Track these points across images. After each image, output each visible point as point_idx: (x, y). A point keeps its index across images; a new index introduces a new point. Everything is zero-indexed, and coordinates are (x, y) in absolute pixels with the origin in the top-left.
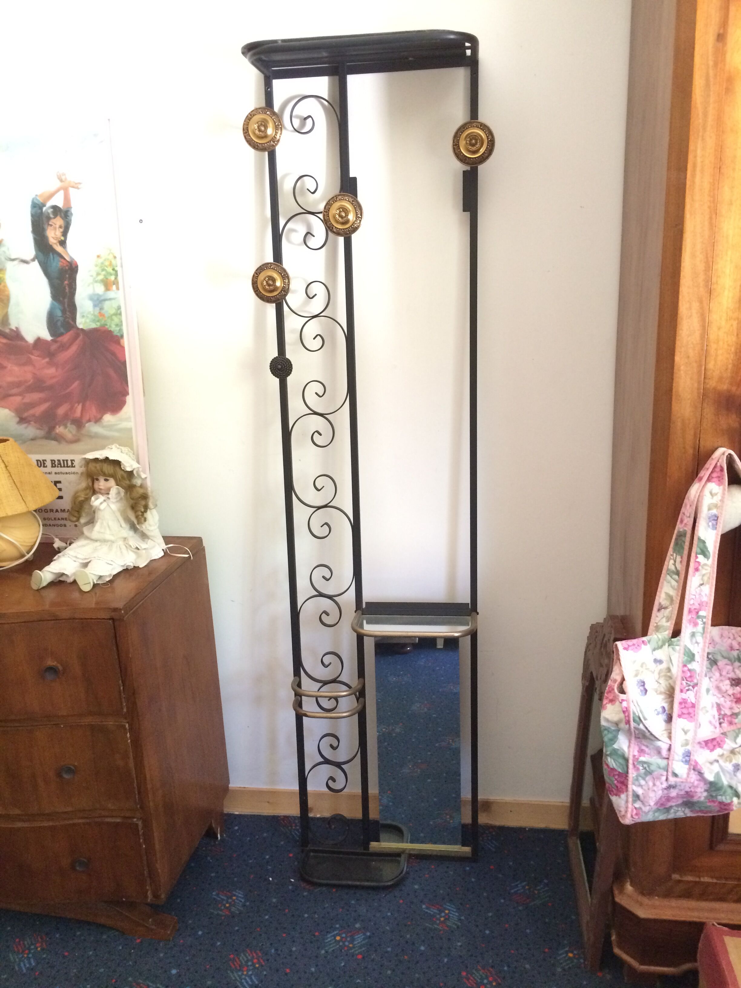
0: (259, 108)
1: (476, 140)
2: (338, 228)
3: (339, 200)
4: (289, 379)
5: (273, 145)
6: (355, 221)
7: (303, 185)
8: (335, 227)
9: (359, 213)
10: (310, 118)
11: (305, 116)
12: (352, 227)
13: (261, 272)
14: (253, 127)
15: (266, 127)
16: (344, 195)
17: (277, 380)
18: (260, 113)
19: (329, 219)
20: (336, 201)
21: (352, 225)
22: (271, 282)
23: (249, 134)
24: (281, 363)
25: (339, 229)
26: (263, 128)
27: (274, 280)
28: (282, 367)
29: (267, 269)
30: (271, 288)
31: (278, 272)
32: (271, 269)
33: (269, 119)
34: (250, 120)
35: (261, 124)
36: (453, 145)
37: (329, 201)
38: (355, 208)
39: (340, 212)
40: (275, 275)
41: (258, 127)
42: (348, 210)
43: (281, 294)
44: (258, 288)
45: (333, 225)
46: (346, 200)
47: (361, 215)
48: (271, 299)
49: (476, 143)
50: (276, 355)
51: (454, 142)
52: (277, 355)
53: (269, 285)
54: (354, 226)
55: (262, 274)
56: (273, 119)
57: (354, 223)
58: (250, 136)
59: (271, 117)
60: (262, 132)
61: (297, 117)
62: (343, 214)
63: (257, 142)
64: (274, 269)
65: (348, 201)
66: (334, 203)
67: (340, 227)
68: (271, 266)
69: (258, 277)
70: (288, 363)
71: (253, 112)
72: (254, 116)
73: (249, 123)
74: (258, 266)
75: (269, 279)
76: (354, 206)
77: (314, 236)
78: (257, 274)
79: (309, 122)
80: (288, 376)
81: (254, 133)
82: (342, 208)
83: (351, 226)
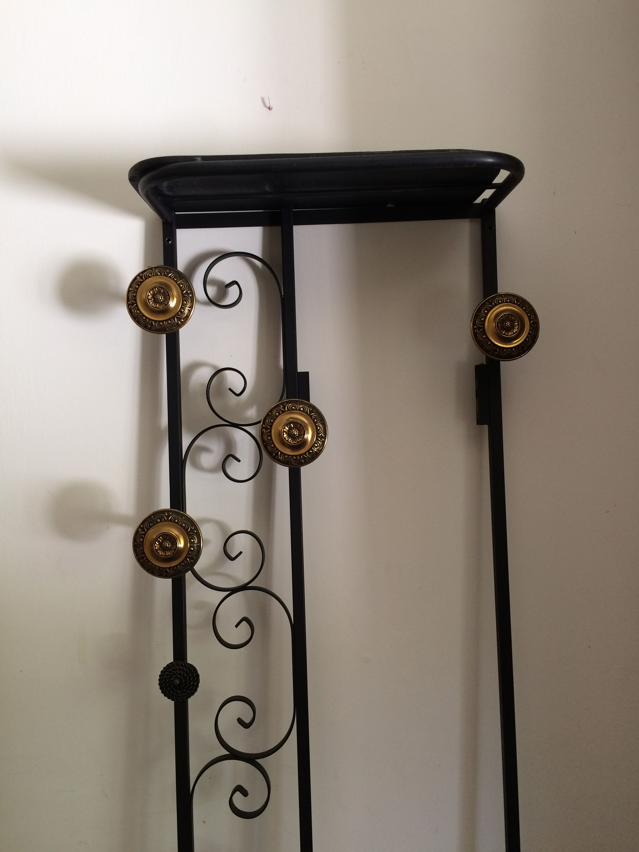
0: (156, 268)
1: (512, 322)
2: (286, 454)
3: (288, 410)
4: (192, 702)
5: (178, 324)
6: (315, 443)
7: (222, 382)
8: (282, 453)
9: (321, 430)
10: (236, 286)
11: (228, 282)
12: (309, 453)
13: (151, 527)
14: (144, 297)
15: (167, 297)
16: (296, 402)
17: (171, 703)
18: (157, 275)
19: (272, 439)
20: (283, 412)
21: (311, 449)
22: (168, 545)
23: (137, 306)
24: (180, 674)
25: (289, 455)
26: (161, 298)
27: (174, 540)
28: (181, 683)
29: (161, 521)
30: (168, 553)
31: (181, 525)
32: (168, 521)
33: (171, 283)
34: (139, 286)
35: (159, 292)
36: (474, 329)
37: (271, 411)
38: (315, 423)
39: (290, 428)
40: (174, 532)
41: (154, 295)
42: (303, 424)
43: (185, 562)
44: (144, 553)
45: (277, 449)
46: (300, 410)
47: (325, 433)
48: (167, 572)
49: (512, 327)
50: (170, 659)
51: (474, 324)
52: (173, 661)
53: (164, 549)
54: (313, 450)
55: (151, 531)
56: (179, 285)
57: (313, 446)
58: (139, 309)
59: (176, 282)
60: (161, 303)
61: (216, 283)
62: (296, 433)
63: (150, 320)
64: (175, 522)
65: (303, 411)
66: (279, 414)
67: (288, 452)
68: (168, 517)
69: (145, 534)
70: (192, 675)
71: (145, 273)
72: (146, 279)
73: (137, 289)
74: (146, 516)
75: (164, 540)
76: (313, 420)
77: (239, 461)
78: (143, 529)
79: (234, 290)
80: (190, 697)
81: (146, 305)
82: (293, 423)
83: (308, 451)
